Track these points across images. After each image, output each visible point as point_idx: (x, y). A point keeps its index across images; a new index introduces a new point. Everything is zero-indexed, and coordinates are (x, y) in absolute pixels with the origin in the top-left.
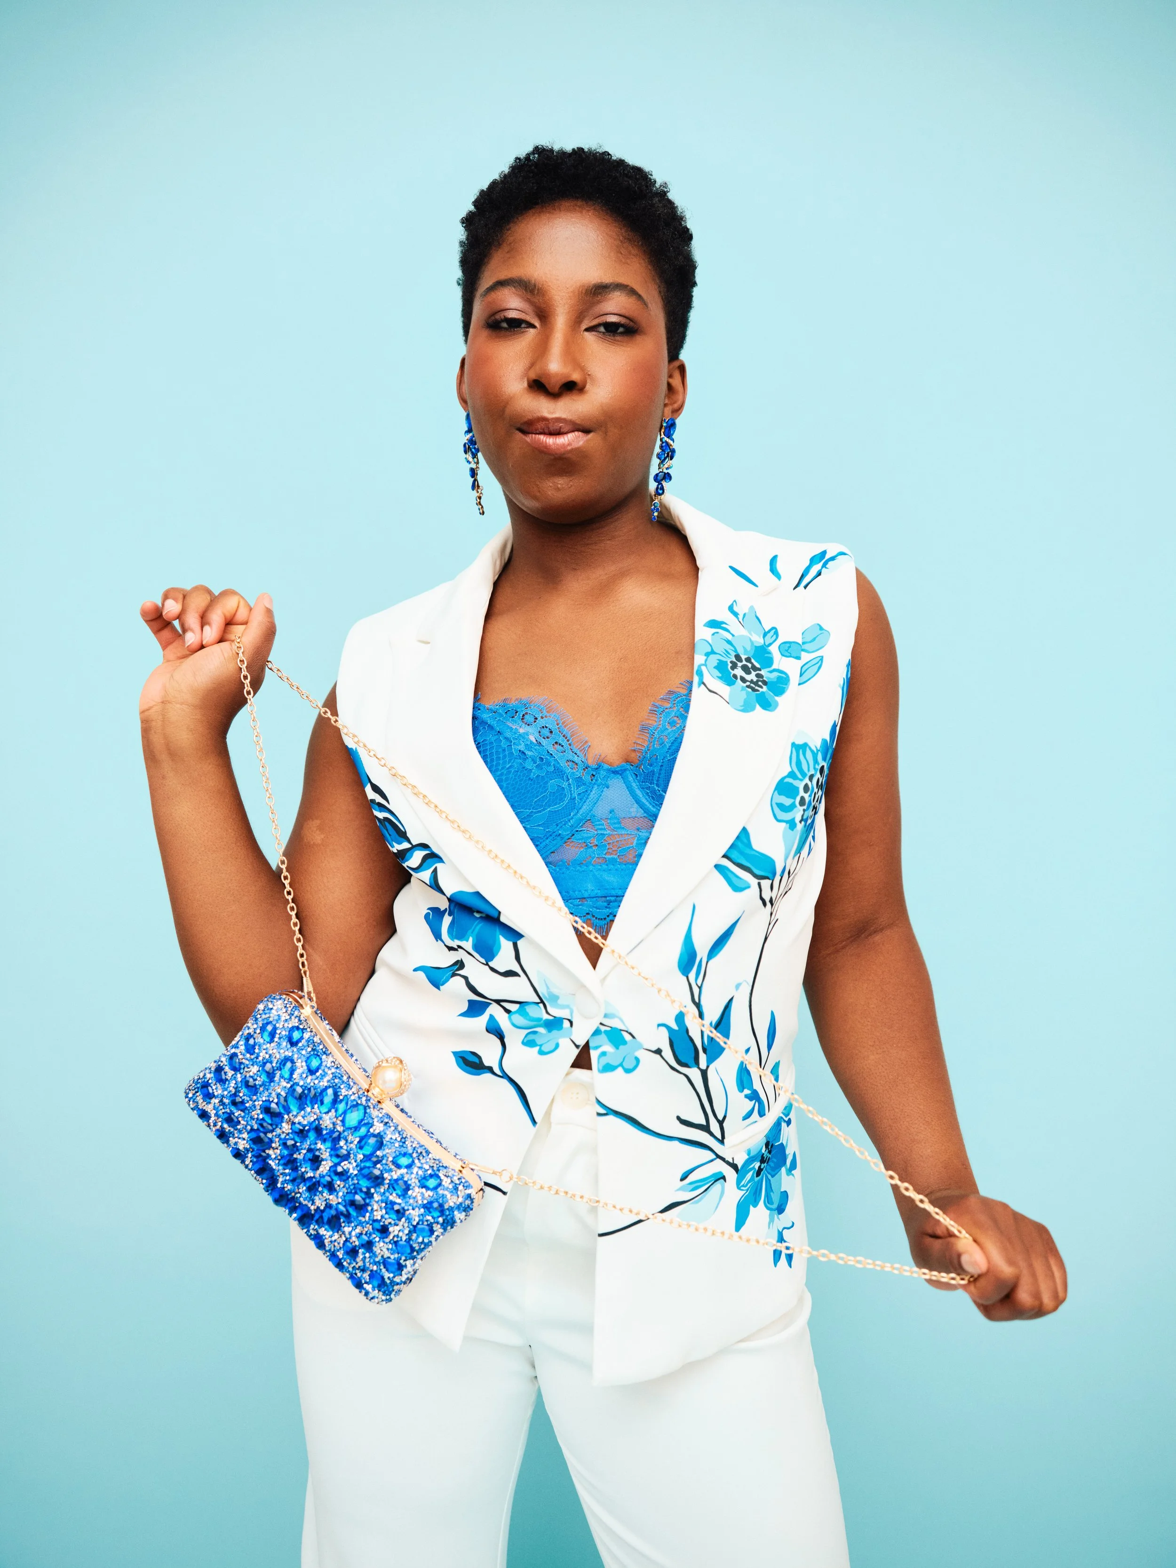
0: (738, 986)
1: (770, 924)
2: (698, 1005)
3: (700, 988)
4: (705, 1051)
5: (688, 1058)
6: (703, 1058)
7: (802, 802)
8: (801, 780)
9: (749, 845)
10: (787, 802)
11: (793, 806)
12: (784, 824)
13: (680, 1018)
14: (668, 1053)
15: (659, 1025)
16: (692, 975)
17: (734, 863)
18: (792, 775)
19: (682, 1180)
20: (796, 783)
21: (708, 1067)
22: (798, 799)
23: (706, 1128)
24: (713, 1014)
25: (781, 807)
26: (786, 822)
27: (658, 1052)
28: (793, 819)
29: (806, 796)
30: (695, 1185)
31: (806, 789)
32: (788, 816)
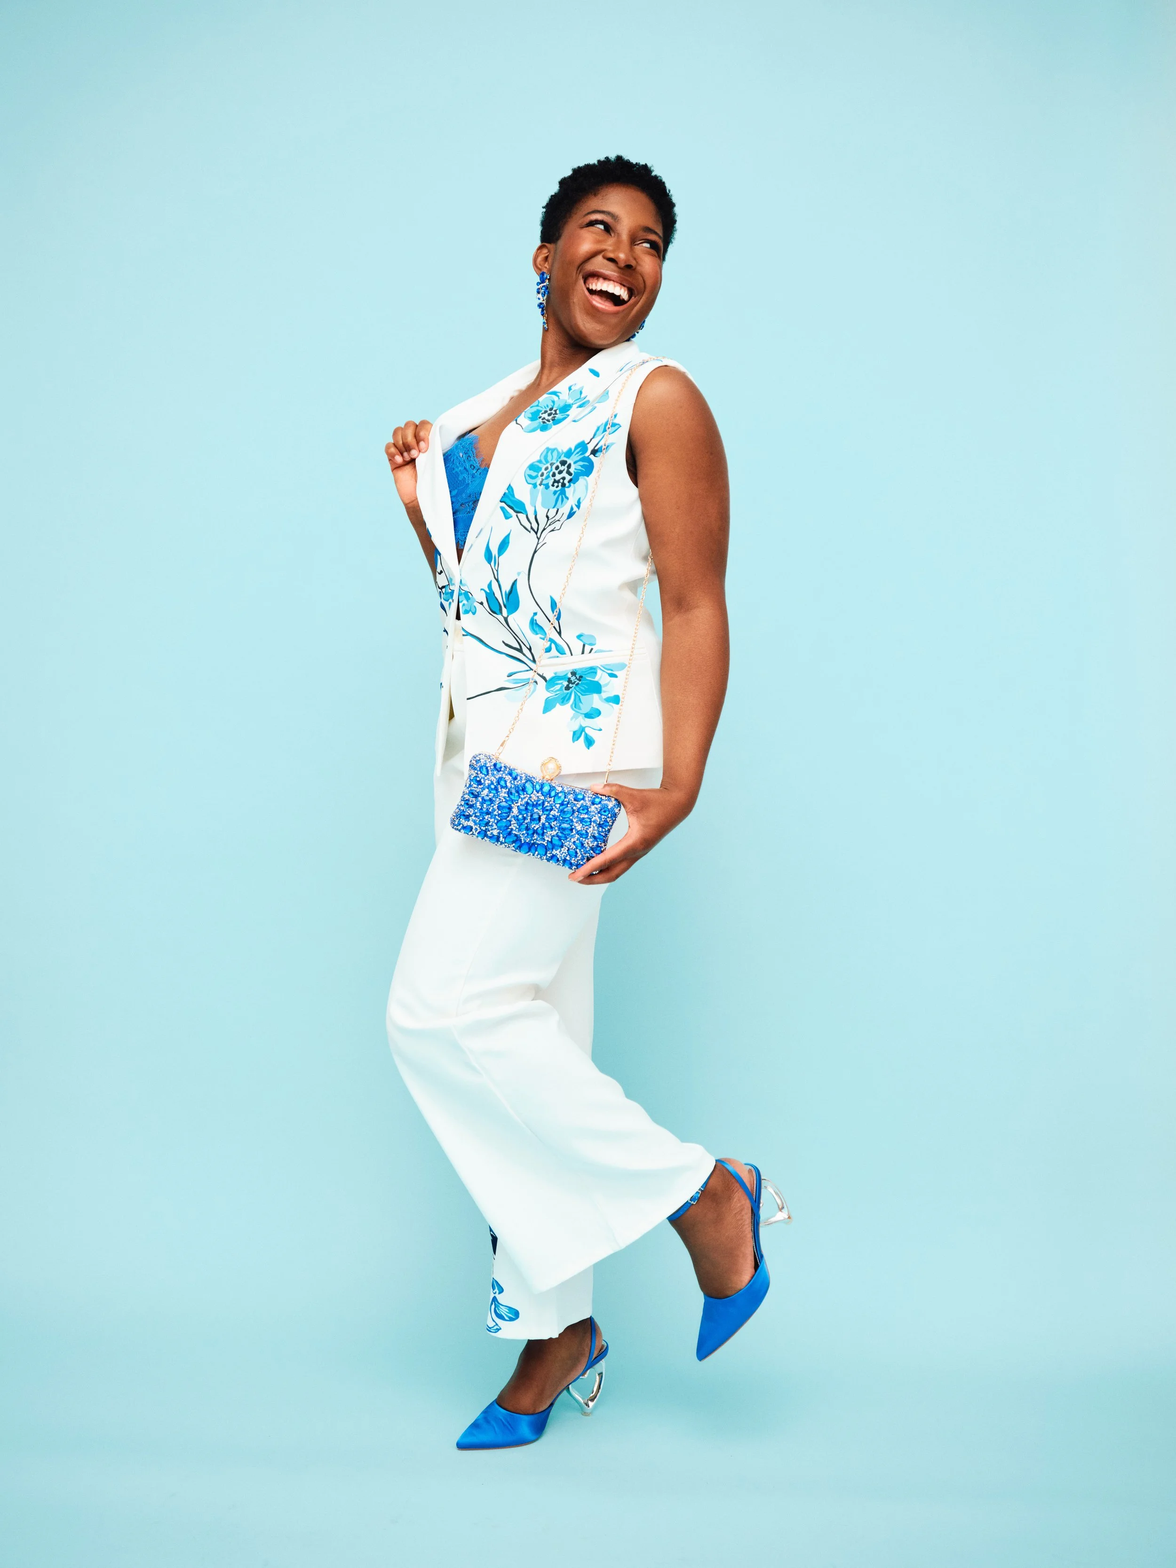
0: (519, 574)
1: (538, 544)
2: (497, 580)
3: (497, 571)
4: (505, 606)
5: (497, 609)
6: (504, 611)
7: (542, 475)
8: (545, 464)
9: (513, 495)
10: (534, 474)
11: (537, 476)
12: (531, 485)
13: (490, 586)
14: (485, 604)
15: (481, 589)
16: (492, 564)
17: (507, 505)
18: (540, 461)
19: (508, 676)
20: (540, 465)
21: (508, 616)
22: (540, 473)
23: (520, 650)
24: (506, 588)
25: (530, 476)
26: (533, 484)
27: (482, 603)
28: (536, 483)
29: (545, 472)
30: (516, 681)
31: (546, 469)
32: (533, 481)
